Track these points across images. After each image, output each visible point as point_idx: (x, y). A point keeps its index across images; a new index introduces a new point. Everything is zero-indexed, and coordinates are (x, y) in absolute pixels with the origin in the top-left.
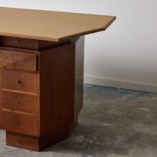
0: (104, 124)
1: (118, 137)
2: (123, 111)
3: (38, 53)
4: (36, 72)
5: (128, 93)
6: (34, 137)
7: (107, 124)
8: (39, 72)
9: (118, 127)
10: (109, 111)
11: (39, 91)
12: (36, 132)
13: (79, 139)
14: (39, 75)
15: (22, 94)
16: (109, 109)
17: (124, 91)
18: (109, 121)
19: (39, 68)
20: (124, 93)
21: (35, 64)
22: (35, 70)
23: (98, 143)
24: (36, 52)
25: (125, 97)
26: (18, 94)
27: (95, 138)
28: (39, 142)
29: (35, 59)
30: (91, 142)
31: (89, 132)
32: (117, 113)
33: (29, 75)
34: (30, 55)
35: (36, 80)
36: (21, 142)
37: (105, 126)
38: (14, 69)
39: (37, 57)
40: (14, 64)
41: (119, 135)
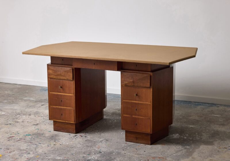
0: (191, 126)
1: (203, 134)
2: (201, 117)
3: (151, 74)
4: (150, 87)
5: (201, 105)
6: (147, 134)
7: (192, 126)
8: (152, 87)
9: (201, 127)
10: (191, 117)
11: (152, 101)
12: (149, 130)
13: (176, 136)
14: (151, 90)
15: (138, 103)
16: (190, 116)
17: (196, 103)
18: (193, 124)
19: (152, 85)
20: (198, 105)
21: (149, 81)
22: (149, 86)
23: (191, 139)
24: (150, 73)
25: (199, 108)
26: (136, 103)
27: (187, 135)
28: (151, 138)
29: (149, 78)
30: (185, 138)
31: (181, 131)
32: (197, 118)
33: (144, 90)
34: (145, 75)
35: (149, 93)
36: (137, 138)
37: (191, 127)
38: (133, 86)
39: (151, 76)
40: (133, 82)
41: (204, 133)
